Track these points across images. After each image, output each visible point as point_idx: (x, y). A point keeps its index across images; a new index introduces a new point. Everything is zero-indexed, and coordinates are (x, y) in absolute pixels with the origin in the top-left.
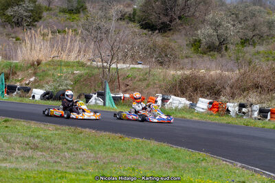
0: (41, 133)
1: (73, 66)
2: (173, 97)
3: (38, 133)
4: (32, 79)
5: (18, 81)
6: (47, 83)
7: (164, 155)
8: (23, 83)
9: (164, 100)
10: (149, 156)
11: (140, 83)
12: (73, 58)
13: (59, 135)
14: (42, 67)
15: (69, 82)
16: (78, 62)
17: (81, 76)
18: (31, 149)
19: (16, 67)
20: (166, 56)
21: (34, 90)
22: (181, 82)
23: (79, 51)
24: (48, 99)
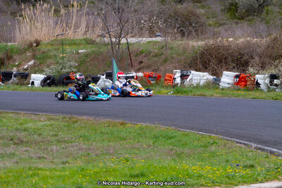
0: (30, 125)
1: (80, 44)
2: (193, 72)
3: (26, 126)
4: (31, 63)
5: (15, 66)
6: (48, 67)
7: (169, 141)
8: (21, 68)
9: (183, 77)
10: (151, 143)
11: (156, 59)
12: (80, 35)
13: (51, 125)
14: (43, 48)
15: (73, 63)
16: (86, 40)
17: (87, 55)
18: (15, 144)
19: (12, 50)
20: (191, 24)
21: (33, 76)
22: (202, 54)
23: (87, 27)
24: (49, 85)
